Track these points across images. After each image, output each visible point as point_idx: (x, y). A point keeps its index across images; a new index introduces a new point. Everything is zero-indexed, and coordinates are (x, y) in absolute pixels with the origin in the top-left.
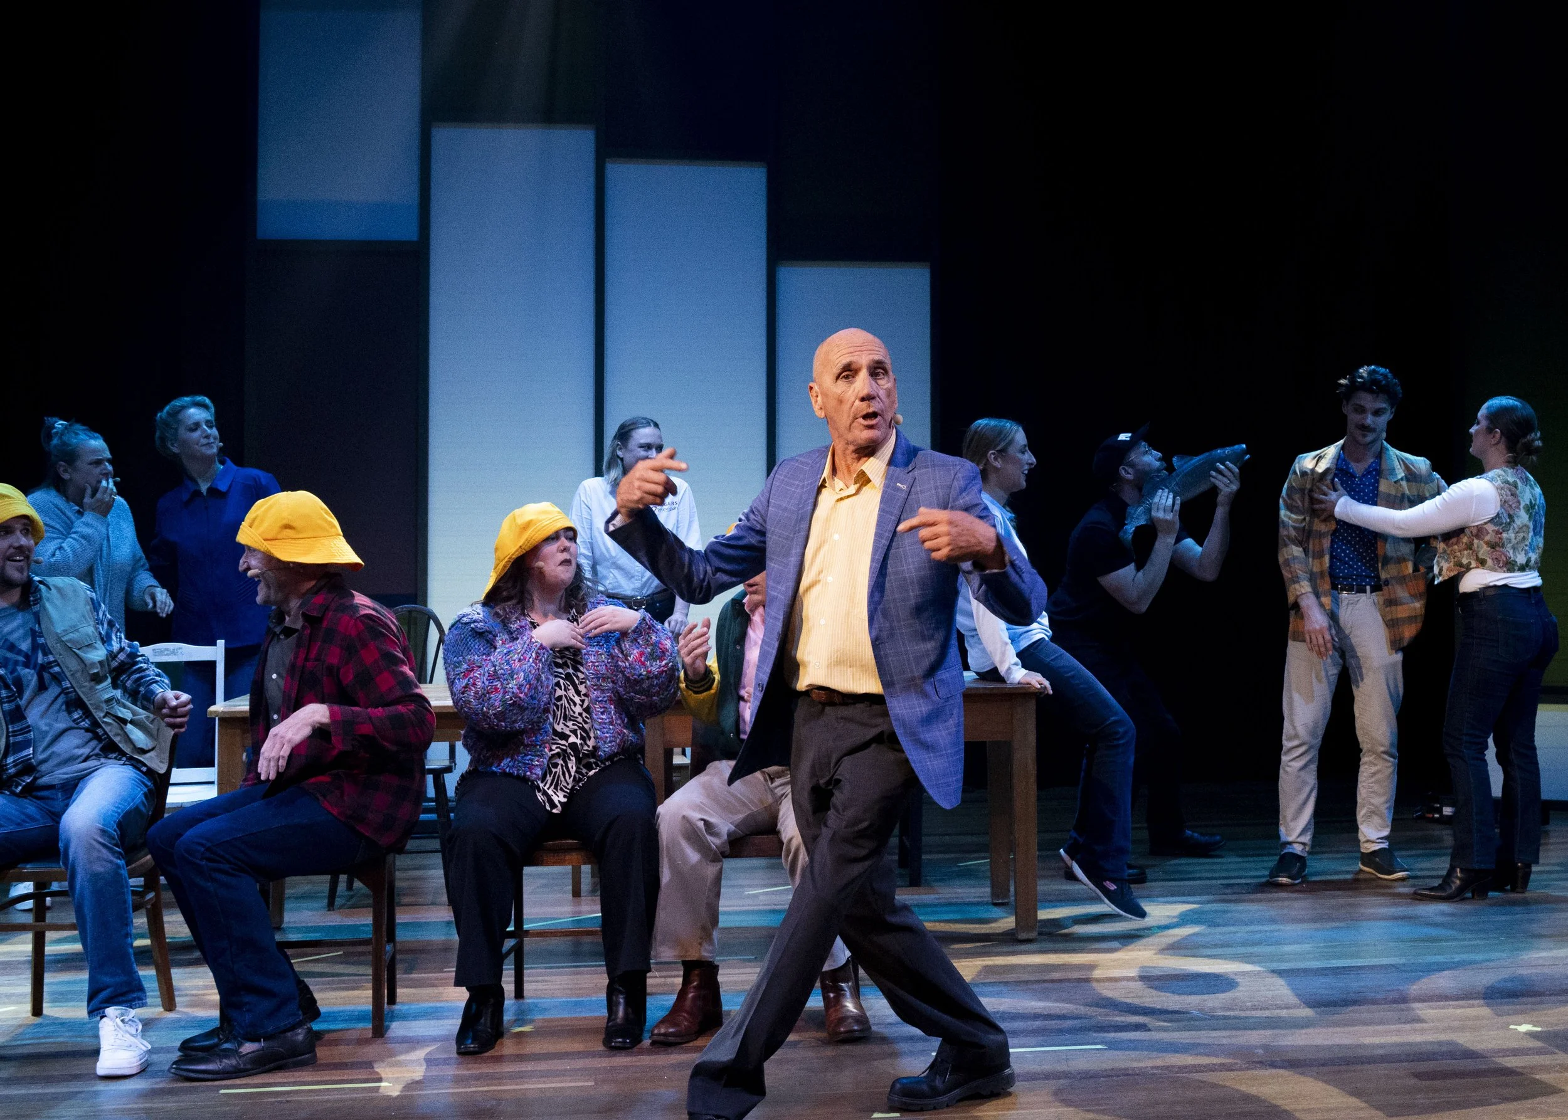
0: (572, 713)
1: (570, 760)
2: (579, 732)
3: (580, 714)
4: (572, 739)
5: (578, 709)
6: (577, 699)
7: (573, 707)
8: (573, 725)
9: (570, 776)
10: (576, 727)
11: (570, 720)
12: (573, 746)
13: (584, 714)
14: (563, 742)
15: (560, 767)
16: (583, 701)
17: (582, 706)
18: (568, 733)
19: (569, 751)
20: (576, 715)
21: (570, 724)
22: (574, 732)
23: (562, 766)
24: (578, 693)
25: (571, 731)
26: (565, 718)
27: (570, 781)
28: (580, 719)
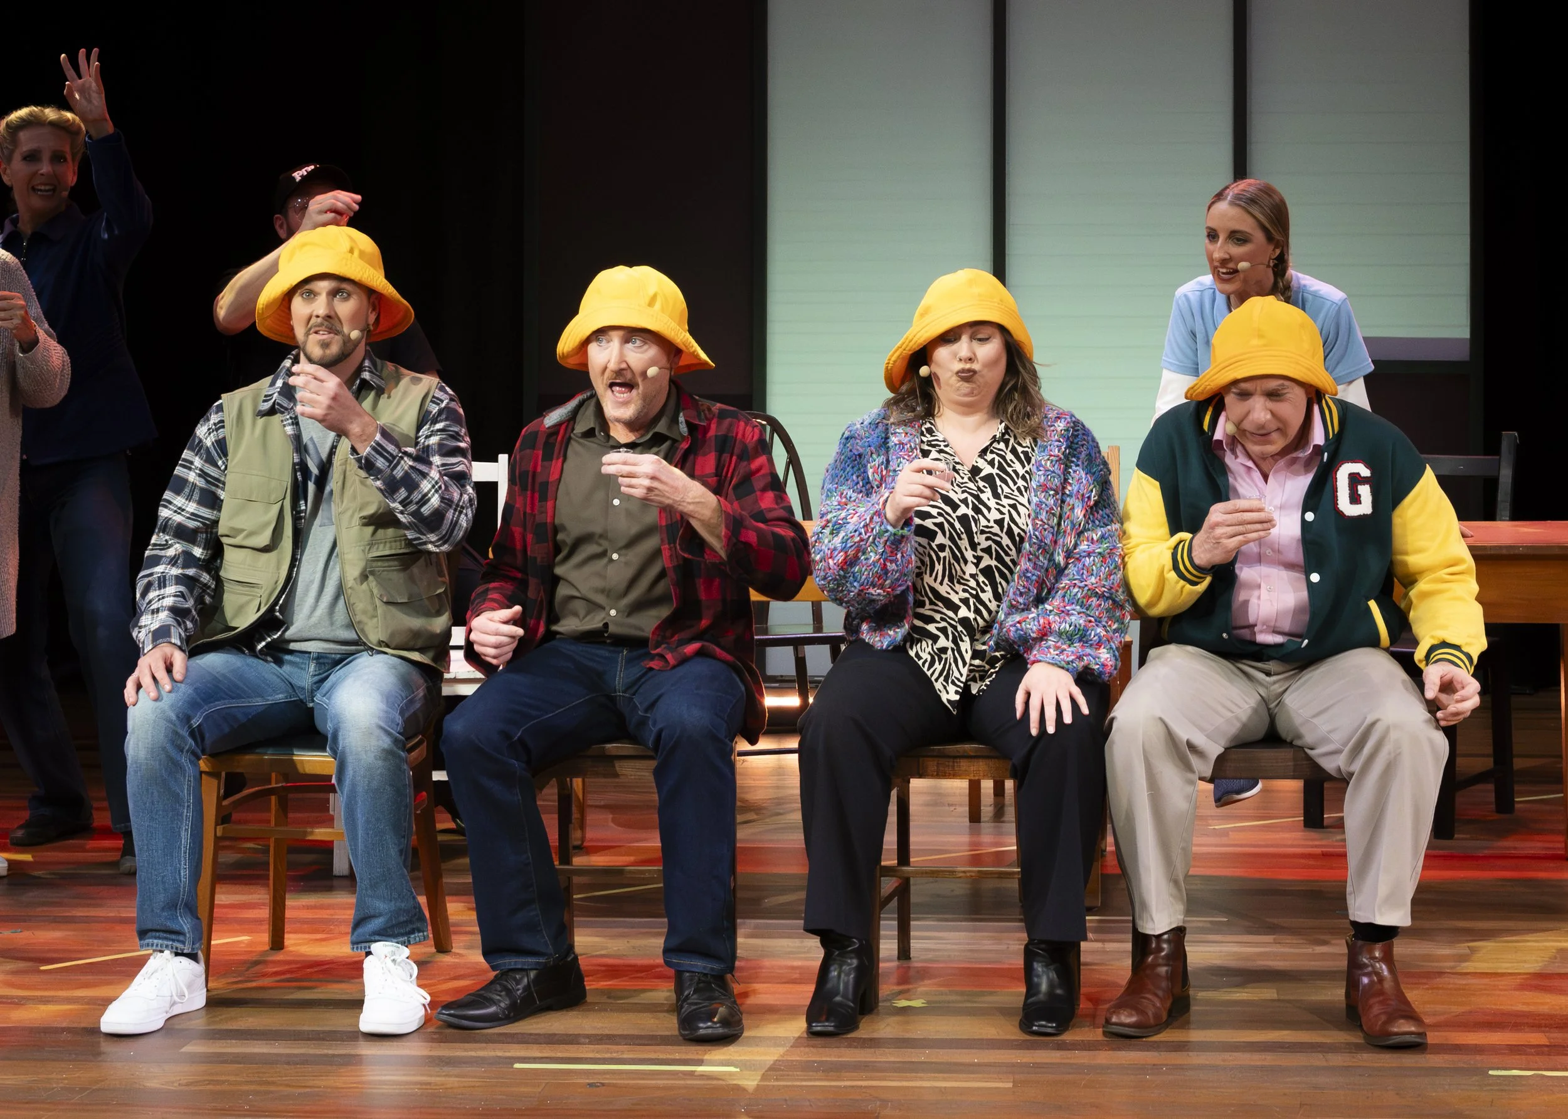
0: (959, 572)
1: (962, 641)
2: (972, 601)
3: (972, 576)
4: (963, 612)
5: (971, 569)
6: (969, 555)
7: (962, 565)
8: (964, 591)
9: (964, 664)
10: (967, 595)
11: (959, 582)
12: (964, 621)
13: (981, 579)
14: (951, 614)
15: (950, 652)
16: (979, 559)
17: (977, 565)
18: (957, 602)
19: (960, 628)
20: (967, 577)
21: (958, 588)
22: (965, 602)
23: (953, 650)
24: (974, 546)
25: (961, 600)
26: (951, 580)
27: (965, 671)
28: (973, 583)
